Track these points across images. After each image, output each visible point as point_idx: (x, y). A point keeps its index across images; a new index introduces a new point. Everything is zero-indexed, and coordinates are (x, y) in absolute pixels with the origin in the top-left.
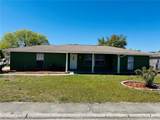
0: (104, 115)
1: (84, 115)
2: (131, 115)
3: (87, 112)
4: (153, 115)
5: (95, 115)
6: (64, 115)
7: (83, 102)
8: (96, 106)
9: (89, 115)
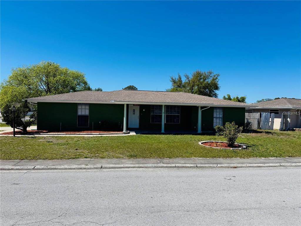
0: (174, 165)
1: (156, 165)
2: (199, 165)
3: (158, 163)
4: (219, 165)
5: (165, 165)
6: (137, 165)
7: (154, 157)
8: (166, 160)
9: (159, 165)
